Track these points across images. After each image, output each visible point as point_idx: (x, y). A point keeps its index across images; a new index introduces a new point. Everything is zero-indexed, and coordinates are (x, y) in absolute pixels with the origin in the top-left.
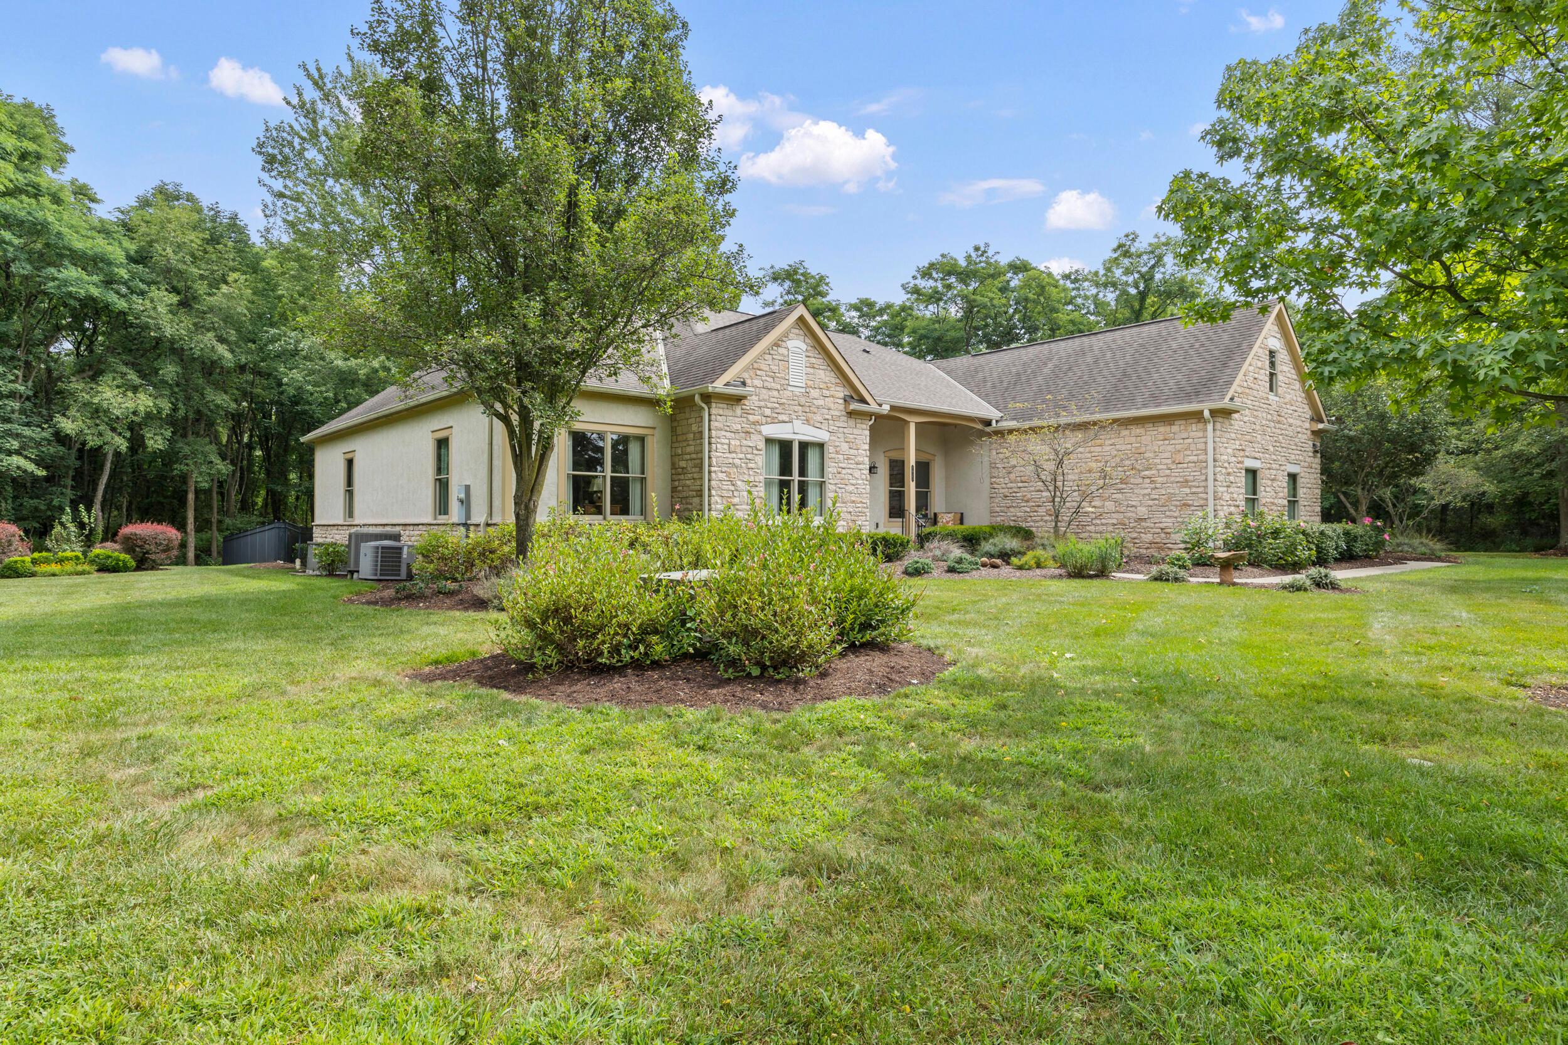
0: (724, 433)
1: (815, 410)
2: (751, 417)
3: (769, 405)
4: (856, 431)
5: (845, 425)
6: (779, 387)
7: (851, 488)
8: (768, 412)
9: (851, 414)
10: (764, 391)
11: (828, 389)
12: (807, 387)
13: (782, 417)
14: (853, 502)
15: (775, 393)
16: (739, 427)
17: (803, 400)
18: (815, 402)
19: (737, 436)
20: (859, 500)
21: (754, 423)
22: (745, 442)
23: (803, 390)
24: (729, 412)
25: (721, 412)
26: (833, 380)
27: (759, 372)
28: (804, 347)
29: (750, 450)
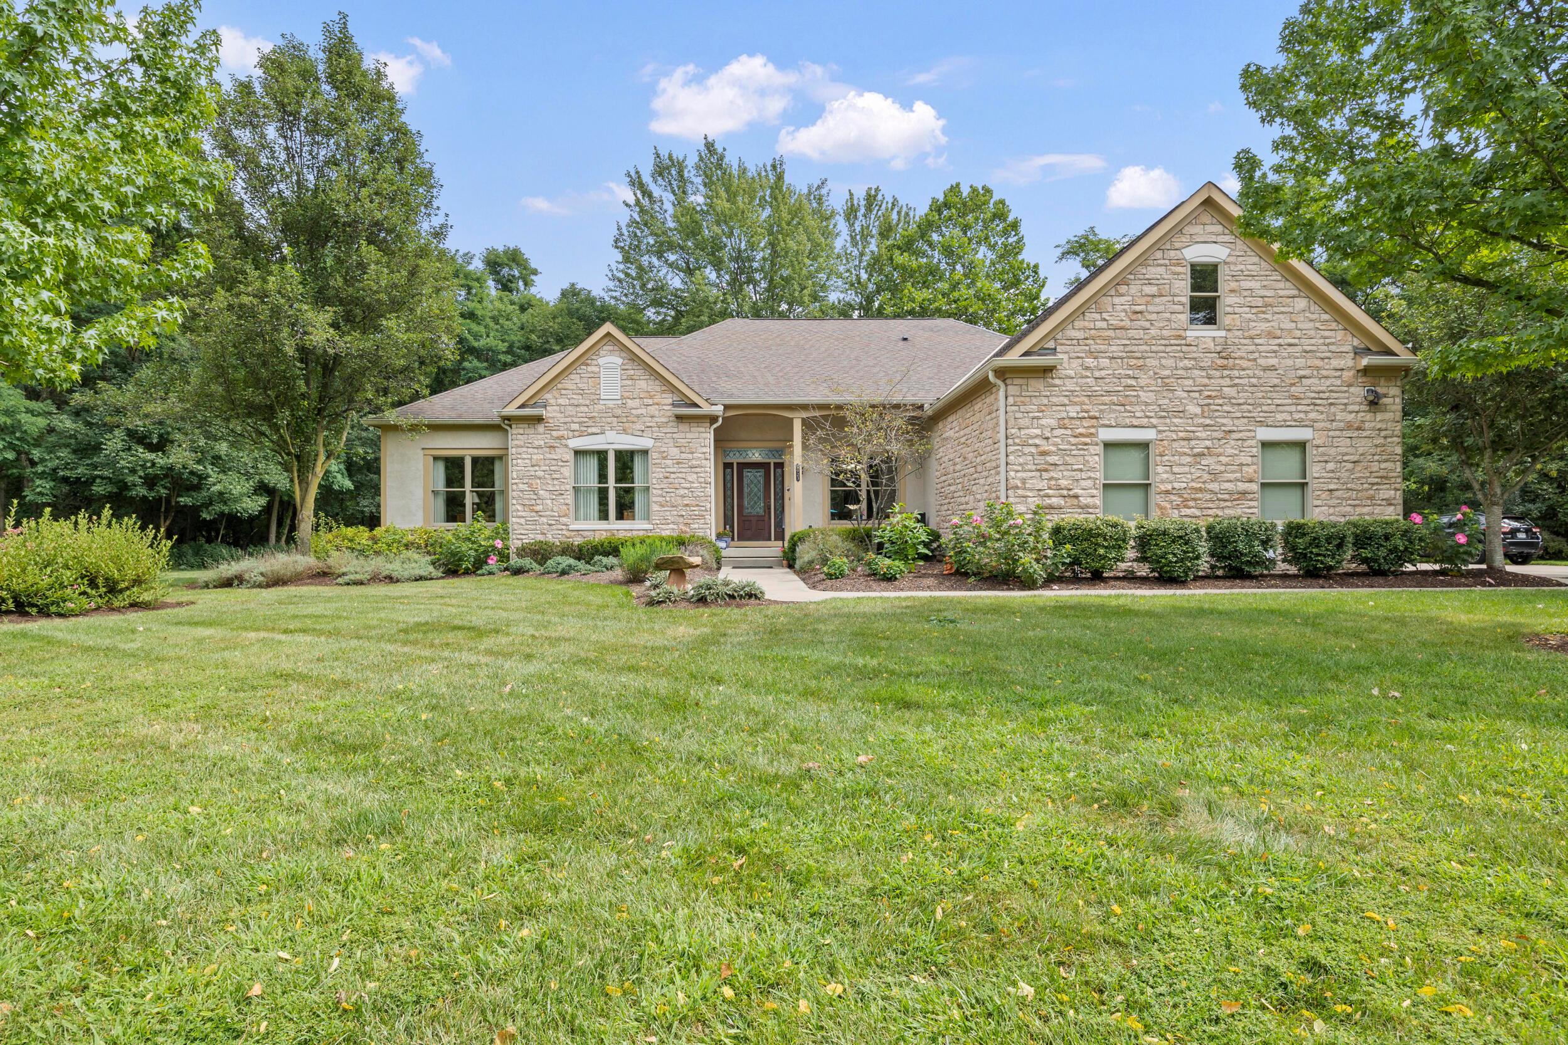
0: (525, 449)
1: (635, 419)
2: (555, 434)
3: (576, 420)
4: (689, 435)
5: (676, 430)
6: (588, 402)
7: (682, 492)
8: (575, 427)
9: (680, 418)
10: (570, 408)
11: (651, 397)
12: (623, 398)
13: (594, 430)
14: (687, 505)
15: (586, 409)
16: (542, 443)
17: (619, 412)
18: (633, 411)
19: (540, 451)
20: (694, 503)
21: (558, 438)
22: (548, 456)
23: (620, 402)
24: (532, 431)
25: (521, 431)
26: (658, 388)
27: (563, 392)
28: (619, 361)
29: (554, 462)
